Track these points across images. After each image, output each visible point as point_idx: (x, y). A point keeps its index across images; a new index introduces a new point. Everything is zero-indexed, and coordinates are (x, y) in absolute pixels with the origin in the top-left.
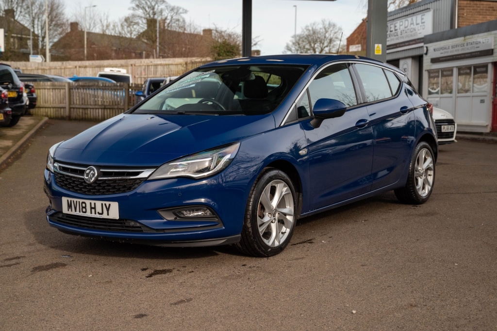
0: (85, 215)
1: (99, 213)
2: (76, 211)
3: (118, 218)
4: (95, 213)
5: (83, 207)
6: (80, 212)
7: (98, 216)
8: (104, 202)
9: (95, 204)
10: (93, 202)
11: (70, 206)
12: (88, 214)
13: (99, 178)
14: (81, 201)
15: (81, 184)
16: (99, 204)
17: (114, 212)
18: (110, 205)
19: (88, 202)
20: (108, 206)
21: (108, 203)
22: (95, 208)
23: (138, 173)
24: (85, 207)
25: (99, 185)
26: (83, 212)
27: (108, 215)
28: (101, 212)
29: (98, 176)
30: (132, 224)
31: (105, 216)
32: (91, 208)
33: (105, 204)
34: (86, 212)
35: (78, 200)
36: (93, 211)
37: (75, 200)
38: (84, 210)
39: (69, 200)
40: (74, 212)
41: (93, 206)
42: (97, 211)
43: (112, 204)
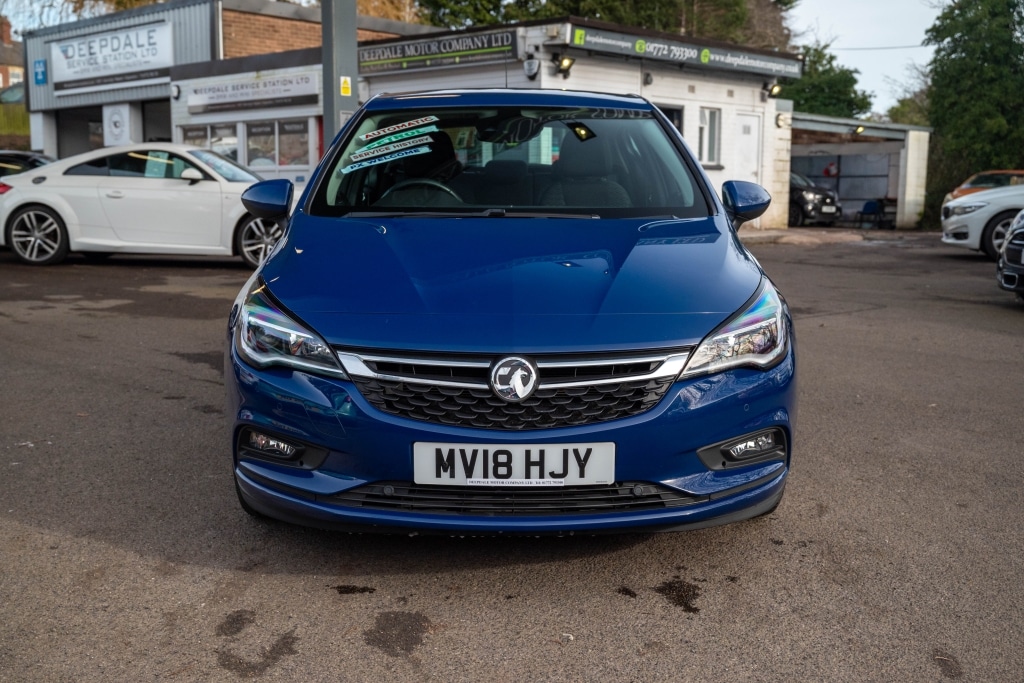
0: (506, 483)
1: (553, 475)
2: (469, 472)
3: (610, 479)
4: (542, 476)
5: (497, 465)
6: (486, 476)
7: (549, 482)
8: (570, 447)
9: (542, 453)
10: (535, 449)
11: (444, 464)
12: (517, 480)
13: (541, 387)
14: (492, 448)
15: (482, 403)
16: (554, 454)
17: (602, 465)
18: (589, 451)
19: (518, 451)
20: (582, 455)
21: (582, 448)
22: (541, 463)
24: (508, 464)
26: (497, 475)
27: (582, 475)
28: (559, 470)
30: (640, 490)
31: (573, 479)
32: (529, 464)
33: (576, 452)
34: (508, 475)
35: (481, 448)
36: (535, 470)
37: (469, 448)
38: (502, 470)
39: (445, 448)
40: (460, 479)
41: (535, 457)
42: (548, 469)
43: (597, 448)
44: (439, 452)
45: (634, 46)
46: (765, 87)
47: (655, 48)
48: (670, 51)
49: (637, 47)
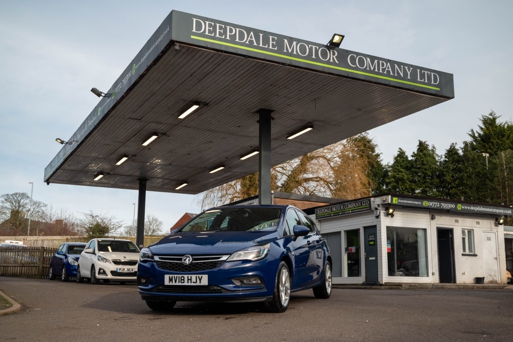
0: (183, 284)
1: (193, 282)
2: (176, 282)
3: (207, 284)
4: (191, 283)
5: (181, 280)
6: (179, 282)
7: (193, 284)
8: (197, 276)
9: (191, 277)
10: (190, 276)
11: (171, 280)
12: (186, 284)
13: (193, 262)
14: (180, 276)
15: (180, 266)
16: (194, 277)
17: (205, 280)
18: (202, 277)
19: (186, 276)
20: (200, 277)
21: (200, 276)
22: (191, 280)
23: (219, 258)
24: (184, 280)
25: (194, 266)
26: (181, 282)
27: (200, 283)
28: (195, 281)
29: (192, 261)
30: (215, 288)
31: (198, 284)
32: (188, 280)
33: (199, 277)
34: (184, 282)
35: (178, 276)
36: (190, 281)
37: (176, 276)
38: (183, 281)
39: (171, 276)
40: (174, 284)
41: (190, 278)
42: (192, 281)
43: (203, 276)
44: (170, 277)
45: (422, 203)
46: (497, 220)
47: (433, 204)
48: (441, 205)
49: (424, 204)
